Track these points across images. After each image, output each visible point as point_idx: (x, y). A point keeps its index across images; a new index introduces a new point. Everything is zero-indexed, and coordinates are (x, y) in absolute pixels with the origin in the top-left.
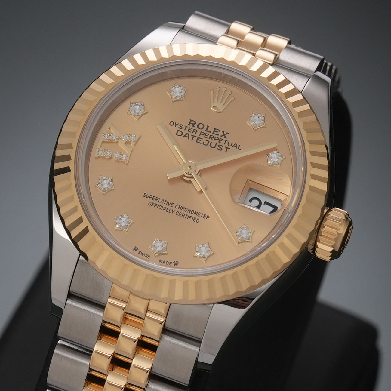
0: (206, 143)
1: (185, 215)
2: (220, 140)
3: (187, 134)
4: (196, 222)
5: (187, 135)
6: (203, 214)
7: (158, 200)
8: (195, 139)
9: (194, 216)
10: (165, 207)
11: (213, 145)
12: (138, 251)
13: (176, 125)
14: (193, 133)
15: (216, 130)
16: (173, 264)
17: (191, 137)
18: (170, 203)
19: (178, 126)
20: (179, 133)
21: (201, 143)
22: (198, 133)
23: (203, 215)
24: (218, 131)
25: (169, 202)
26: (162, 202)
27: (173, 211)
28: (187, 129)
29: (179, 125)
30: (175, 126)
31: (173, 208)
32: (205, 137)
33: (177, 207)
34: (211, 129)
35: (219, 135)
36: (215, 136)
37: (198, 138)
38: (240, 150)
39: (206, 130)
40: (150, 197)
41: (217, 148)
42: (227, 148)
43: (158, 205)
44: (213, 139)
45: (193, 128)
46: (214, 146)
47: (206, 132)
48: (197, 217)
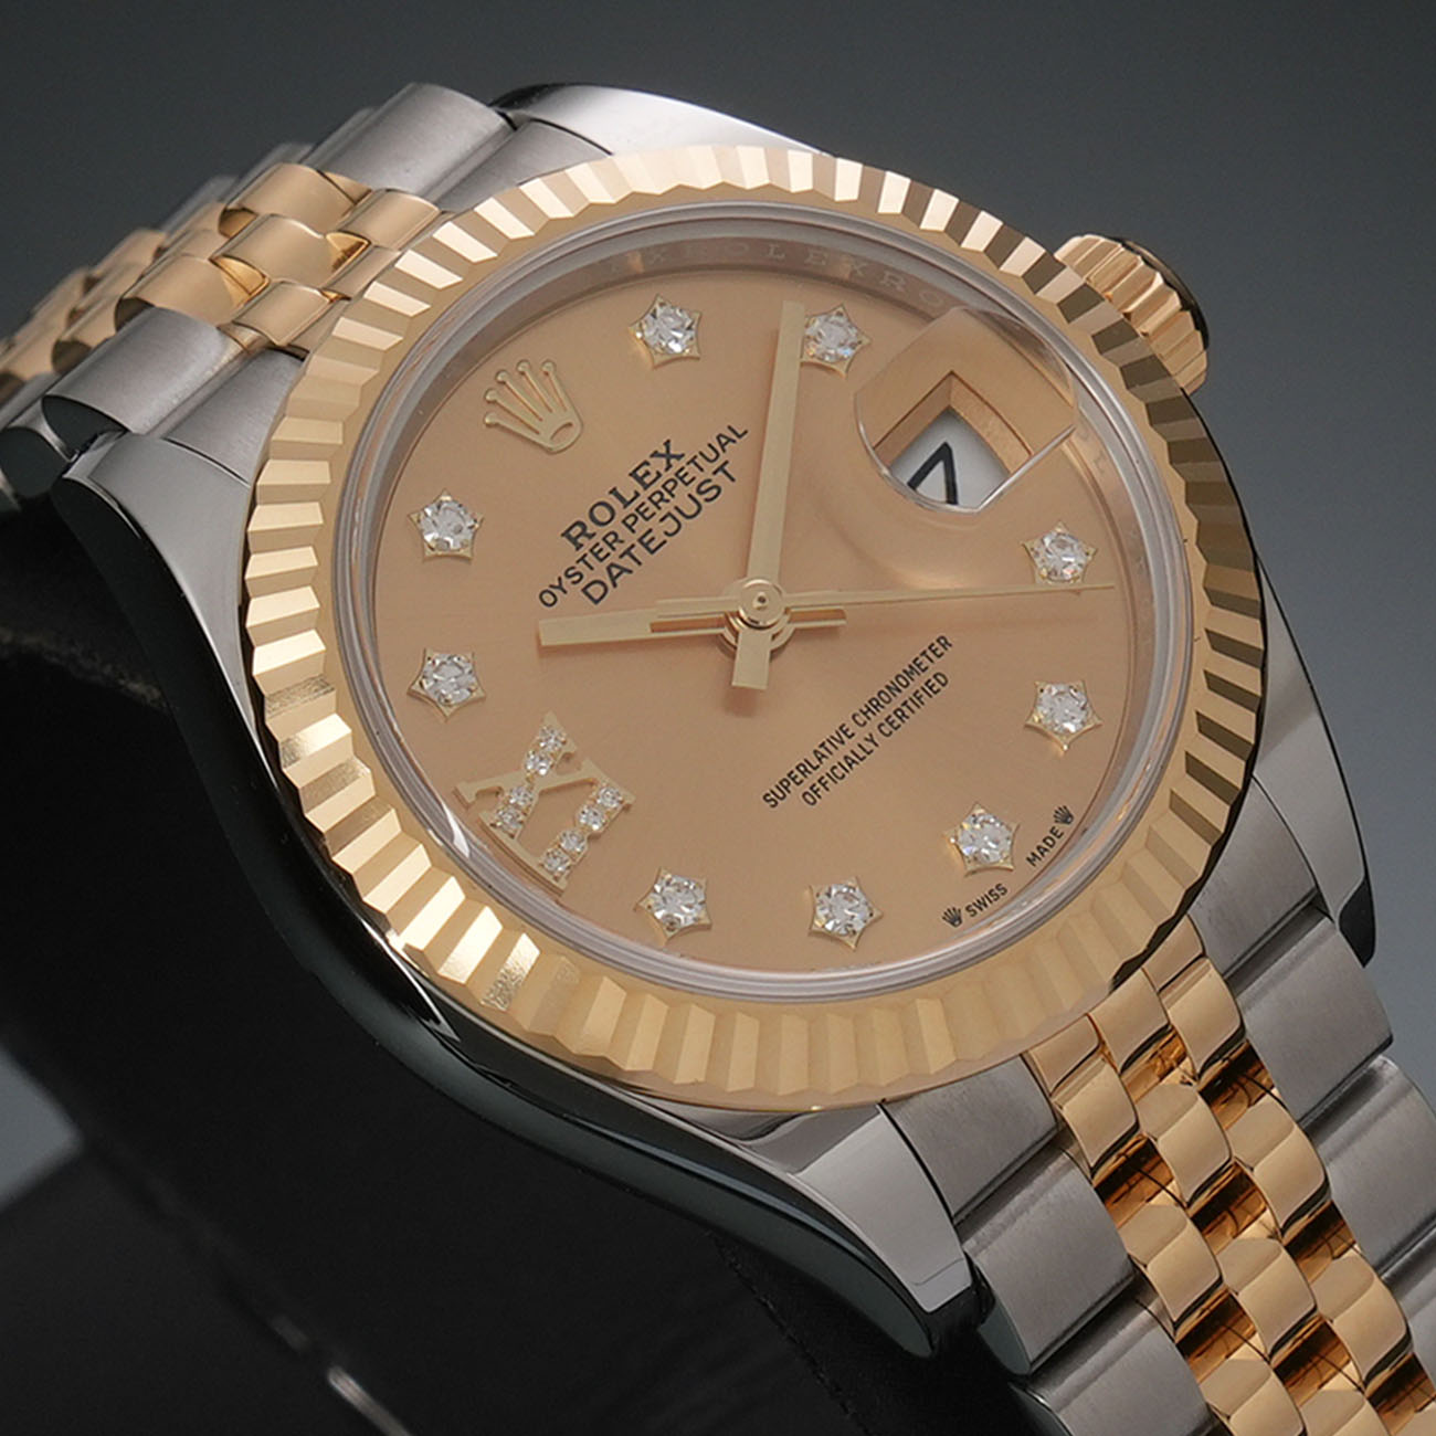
0: (671, 525)
1: (904, 708)
2: (680, 477)
3: (609, 569)
4: (944, 685)
5: (615, 571)
6: (924, 653)
7: (809, 768)
8: (639, 551)
9: (918, 682)
10: (846, 758)
11: (690, 508)
12: (965, 915)
13: (560, 587)
14: (614, 549)
15: (640, 473)
16: (1060, 827)
17: (627, 562)
18: (836, 736)
19: (566, 582)
20: (596, 591)
21: (664, 542)
22: (623, 532)
23: (929, 653)
24: (645, 468)
25: (833, 737)
26: (819, 759)
27: (868, 737)
28: (590, 558)
29: (564, 578)
30: (565, 592)
31: (861, 734)
32: (647, 519)
33: (861, 719)
34: (629, 488)
35: (662, 471)
36: (657, 486)
37: (640, 540)
38: (745, 432)
39: (626, 504)
40: (786, 788)
41: (707, 500)
42: (721, 468)
43: (828, 775)
44: (667, 496)
45: (598, 539)
46: (695, 508)
47: (631, 509)
48: (929, 675)
